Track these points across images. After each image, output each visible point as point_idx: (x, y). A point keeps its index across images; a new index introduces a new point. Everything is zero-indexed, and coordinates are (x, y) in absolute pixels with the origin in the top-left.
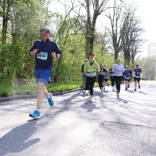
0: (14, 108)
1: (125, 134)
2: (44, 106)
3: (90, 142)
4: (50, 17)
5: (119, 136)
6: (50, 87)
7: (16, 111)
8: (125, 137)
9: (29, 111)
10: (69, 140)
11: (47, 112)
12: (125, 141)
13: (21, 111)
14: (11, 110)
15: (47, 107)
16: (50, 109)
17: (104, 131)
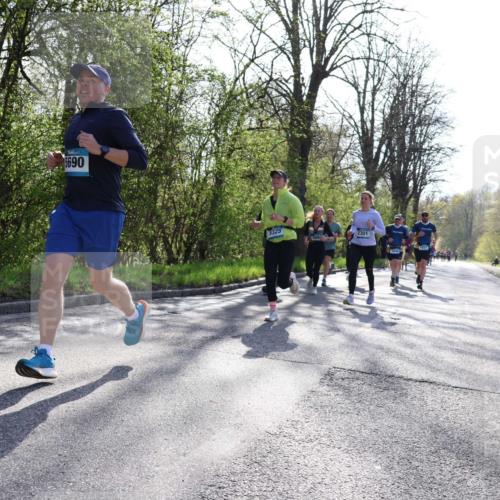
1: (390, 404)
2: (171, 323)
3: (294, 424)
4: (191, 80)
5: (372, 407)
6: (189, 272)
8: (389, 411)
10: (237, 416)
11: (179, 339)
12: (387, 421)
15: (178, 326)
16: (188, 332)
17: (333, 395)
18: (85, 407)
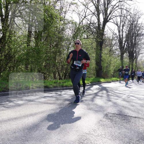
0: (34, 99)
1: (125, 124)
2: (59, 98)
3: (94, 131)
4: (66, 24)
5: (119, 126)
6: (65, 82)
7: (36, 101)
8: (125, 127)
9: (46, 102)
10: (77, 128)
11: (61, 103)
12: (124, 130)
13: (40, 102)
14: (32, 101)
15: (61, 99)
16: (64, 101)
17: (107, 121)
18: (31, 124)
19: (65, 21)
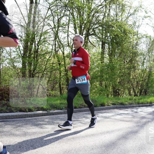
0: (110, 116)
2: (136, 116)
4: (140, 38)
6: (141, 99)
7: (111, 118)
9: (122, 120)
11: (138, 121)
13: (115, 119)
14: (108, 118)
15: (138, 117)
16: (141, 119)
18: (108, 142)
19: (139, 35)
